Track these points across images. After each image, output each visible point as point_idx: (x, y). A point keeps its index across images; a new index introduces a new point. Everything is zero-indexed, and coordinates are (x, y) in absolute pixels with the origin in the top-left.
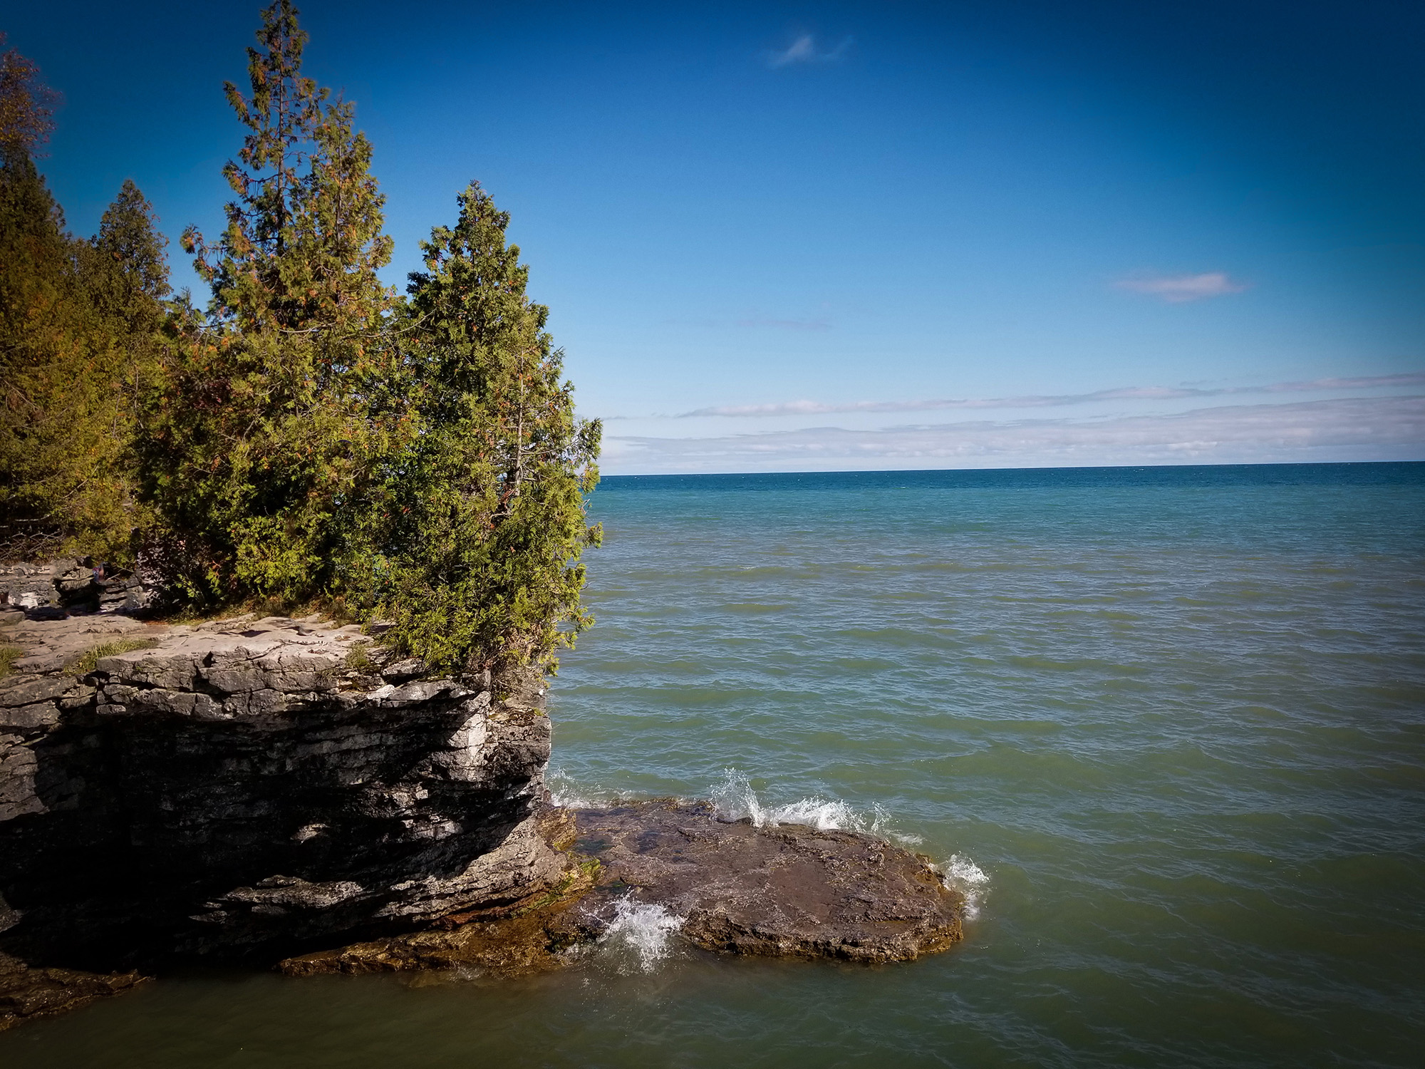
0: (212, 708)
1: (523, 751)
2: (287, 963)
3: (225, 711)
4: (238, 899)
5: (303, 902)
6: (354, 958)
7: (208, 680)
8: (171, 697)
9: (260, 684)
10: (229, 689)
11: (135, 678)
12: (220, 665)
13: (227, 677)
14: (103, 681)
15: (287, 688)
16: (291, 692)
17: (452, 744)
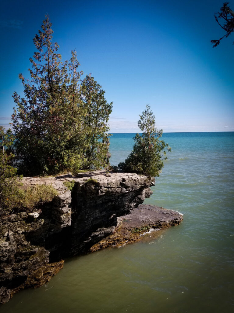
0: (125, 190)
1: (149, 193)
2: (91, 249)
3: (127, 190)
4: (95, 235)
5: (109, 232)
6: (103, 244)
7: (125, 185)
8: (117, 189)
9: (135, 184)
10: (129, 186)
11: (107, 186)
12: (127, 181)
13: (129, 183)
14: (99, 188)
15: (139, 184)
16: (140, 185)
17: (142, 193)
